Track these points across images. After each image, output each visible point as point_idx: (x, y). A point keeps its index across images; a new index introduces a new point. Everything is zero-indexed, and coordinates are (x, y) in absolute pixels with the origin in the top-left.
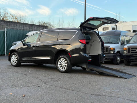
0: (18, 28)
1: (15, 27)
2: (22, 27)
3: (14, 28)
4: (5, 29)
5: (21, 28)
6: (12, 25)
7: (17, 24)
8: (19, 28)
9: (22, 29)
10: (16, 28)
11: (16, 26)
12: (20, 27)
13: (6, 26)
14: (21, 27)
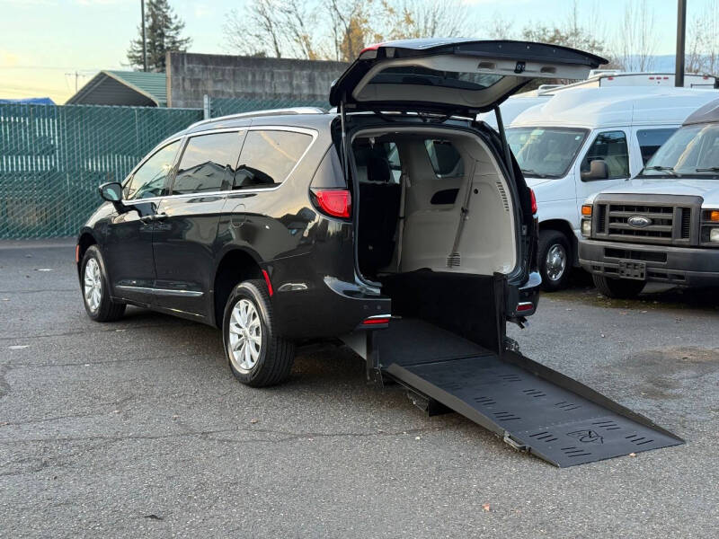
0: (279, 90)
1: (262, 83)
2: (304, 83)
3: (258, 90)
4: (206, 100)
5: (299, 87)
6: (250, 78)
7: (276, 71)
8: (287, 91)
9: (306, 91)
10: (267, 90)
11: (268, 79)
12: (291, 84)
13: (215, 82)
14: (295, 82)
